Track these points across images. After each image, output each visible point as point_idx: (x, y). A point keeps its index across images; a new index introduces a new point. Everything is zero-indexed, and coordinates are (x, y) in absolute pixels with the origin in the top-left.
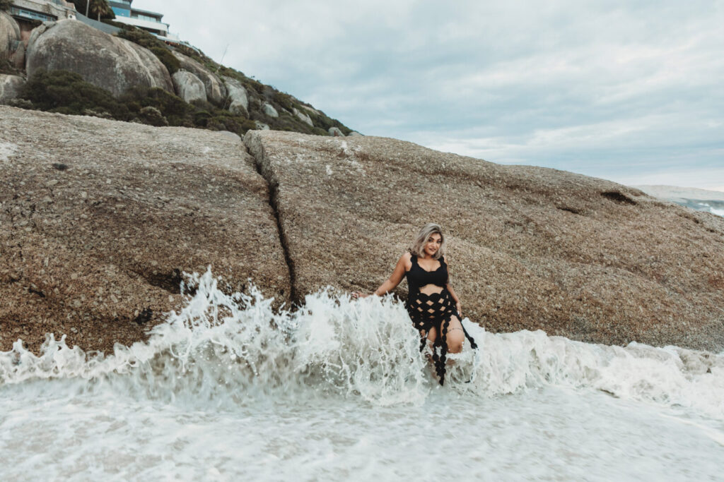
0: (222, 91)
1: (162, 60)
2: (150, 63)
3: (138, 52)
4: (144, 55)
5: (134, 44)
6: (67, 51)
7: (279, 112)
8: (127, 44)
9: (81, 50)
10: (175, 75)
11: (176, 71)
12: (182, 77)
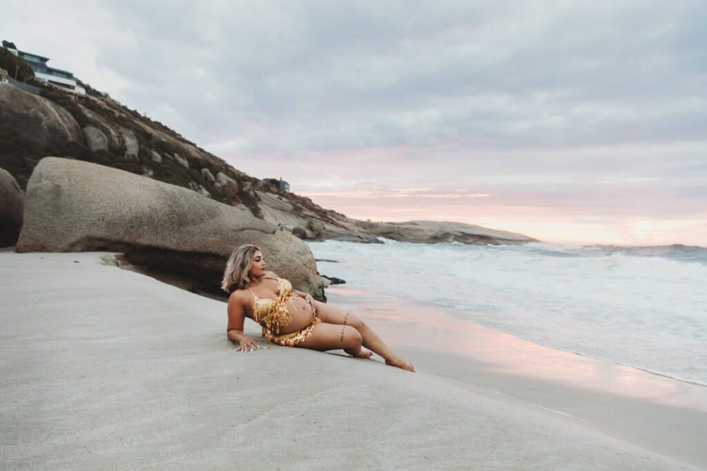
0: (119, 142)
1: (75, 117)
2: (67, 121)
3: (58, 112)
4: (62, 114)
5: (53, 104)
6: (6, 111)
7: (163, 157)
8: (48, 104)
9: (16, 110)
10: (85, 129)
11: (85, 126)
12: (91, 132)
